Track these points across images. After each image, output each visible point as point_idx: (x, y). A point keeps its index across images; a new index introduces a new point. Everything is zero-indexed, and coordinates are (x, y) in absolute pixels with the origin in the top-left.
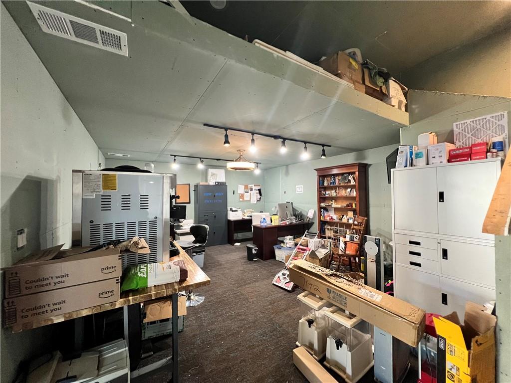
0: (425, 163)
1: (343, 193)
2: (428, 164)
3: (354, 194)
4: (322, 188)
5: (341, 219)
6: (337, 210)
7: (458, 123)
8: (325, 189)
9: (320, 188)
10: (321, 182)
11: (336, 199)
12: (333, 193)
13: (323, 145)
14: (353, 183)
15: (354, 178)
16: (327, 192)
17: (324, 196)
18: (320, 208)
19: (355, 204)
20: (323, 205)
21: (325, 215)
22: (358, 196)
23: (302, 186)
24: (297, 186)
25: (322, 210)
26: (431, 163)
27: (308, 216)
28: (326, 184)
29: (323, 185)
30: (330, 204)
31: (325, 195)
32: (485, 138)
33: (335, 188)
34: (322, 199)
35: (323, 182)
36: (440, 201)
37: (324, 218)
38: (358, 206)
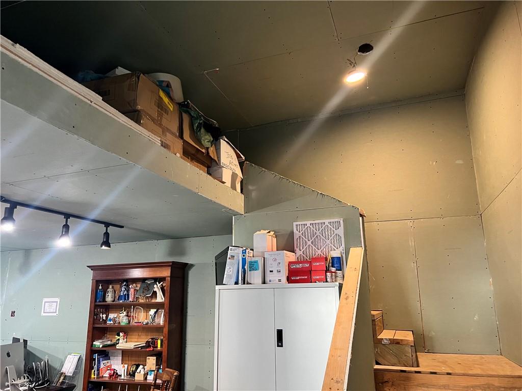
0: (260, 281)
1: (142, 317)
2: (264, 282)
3: (161, 320)
4: (99, 306)
5: (133, 375)
6: (126, 354)
7: (298, 223)
8: (108, 308)
9: (96, 306)
10: (100, 294)
11: (126, 331)
12: (122, 318)
13: (107, 225)
14: (160, 298)
15: (162, 289)
16: (111, 316)
17: (103, 326)
18: (92, 351)
19: (162, 341)
20: (98, 344)
21: (102, 366)
22: (167, 326)
23: (57, 300)
24: (45, 300)
25: (94, 355)
26: (268, 281)
27: (63, 370)
28: (109, 298)
29: (104, 300)
30: (114, 341)
31: (105, 322)
32: (325, 249)
33: (127, 307)
34: (97, 330)
35: (105, 292)
36: (278, 346)
37: (98, 374)
38: (165, 345)
